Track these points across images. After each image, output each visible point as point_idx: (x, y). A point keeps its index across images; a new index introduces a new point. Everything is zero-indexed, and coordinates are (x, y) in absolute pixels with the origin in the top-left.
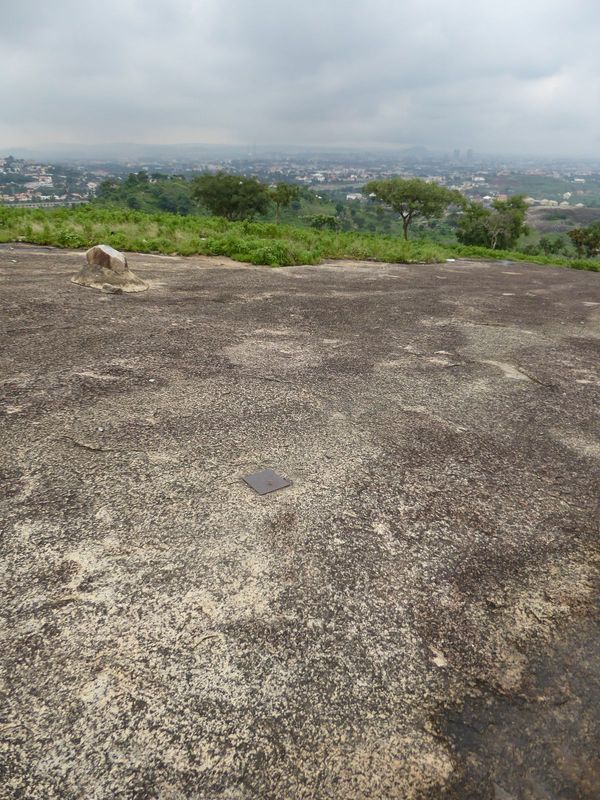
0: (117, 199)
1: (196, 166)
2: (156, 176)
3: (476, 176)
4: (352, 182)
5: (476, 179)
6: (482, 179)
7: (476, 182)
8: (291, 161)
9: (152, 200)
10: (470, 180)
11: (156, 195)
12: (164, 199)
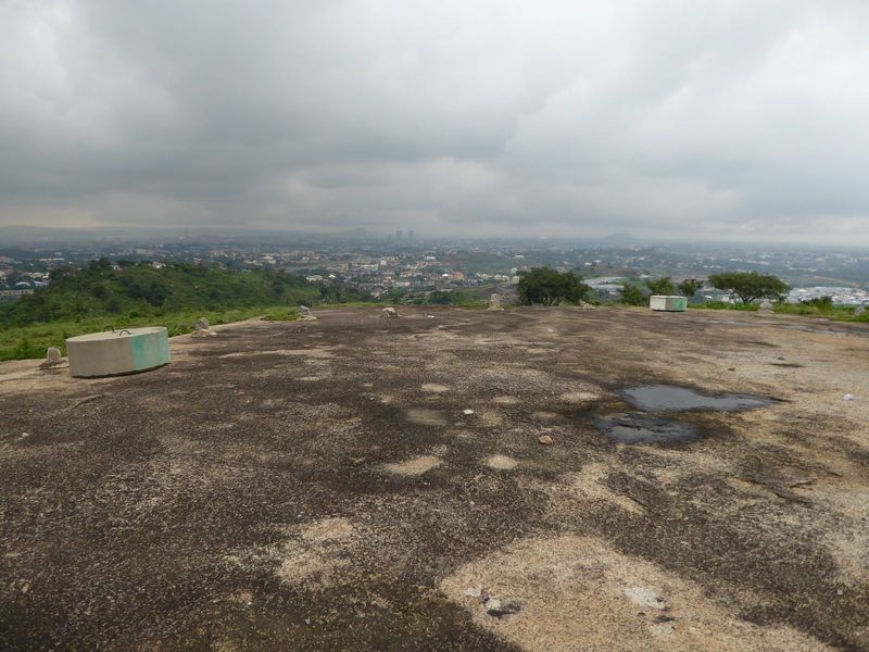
0: (79, 289)
1: (122, 251)
2: (122, 263)
3: (427, 255)
4: (305, 265)
5: (428, 258)
6: (433, 258)
7: (429, 261)
8: (231, 244)
9: (120, 289)
10: (422, 259)
11: (124, 283)
12: (137, 287)
